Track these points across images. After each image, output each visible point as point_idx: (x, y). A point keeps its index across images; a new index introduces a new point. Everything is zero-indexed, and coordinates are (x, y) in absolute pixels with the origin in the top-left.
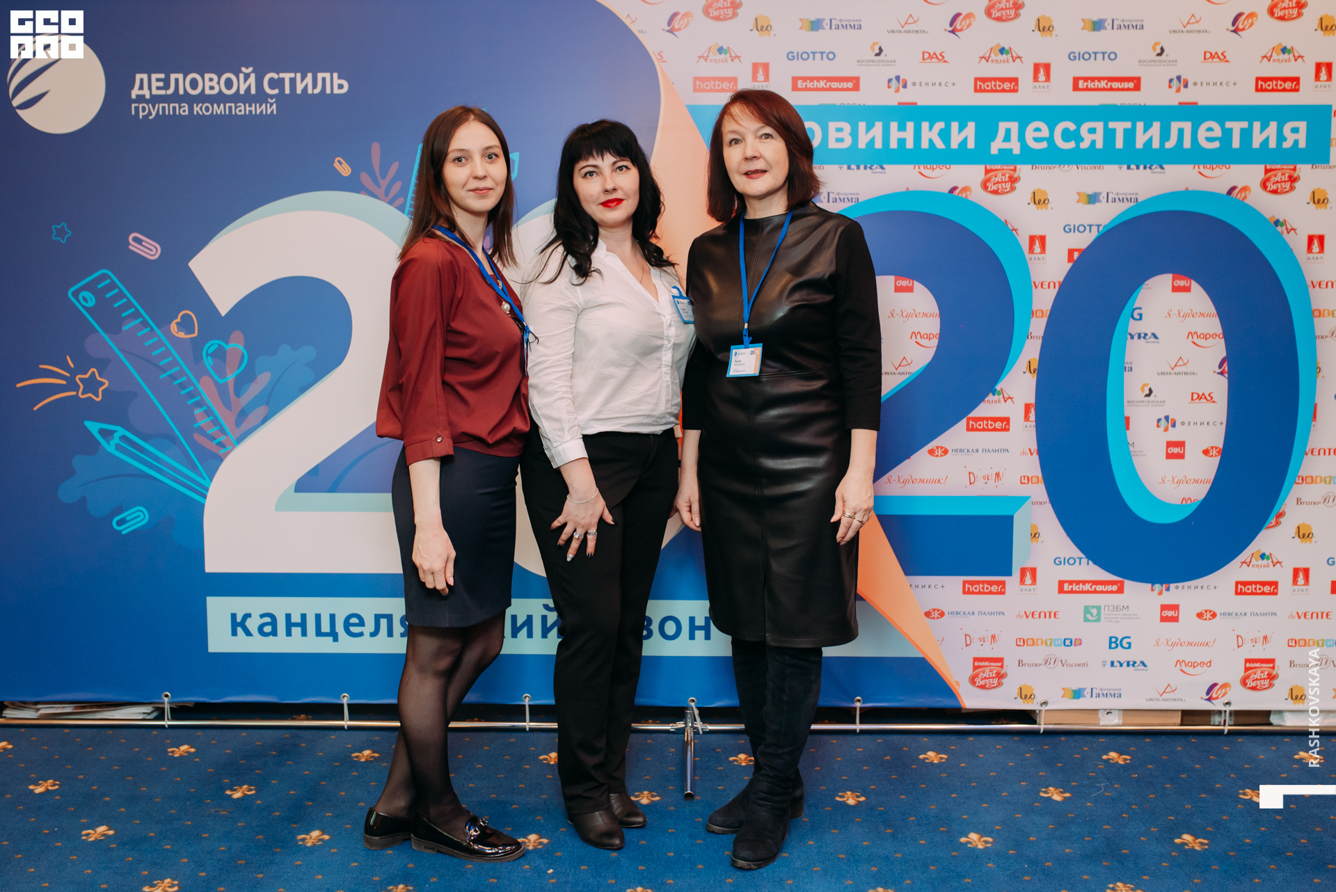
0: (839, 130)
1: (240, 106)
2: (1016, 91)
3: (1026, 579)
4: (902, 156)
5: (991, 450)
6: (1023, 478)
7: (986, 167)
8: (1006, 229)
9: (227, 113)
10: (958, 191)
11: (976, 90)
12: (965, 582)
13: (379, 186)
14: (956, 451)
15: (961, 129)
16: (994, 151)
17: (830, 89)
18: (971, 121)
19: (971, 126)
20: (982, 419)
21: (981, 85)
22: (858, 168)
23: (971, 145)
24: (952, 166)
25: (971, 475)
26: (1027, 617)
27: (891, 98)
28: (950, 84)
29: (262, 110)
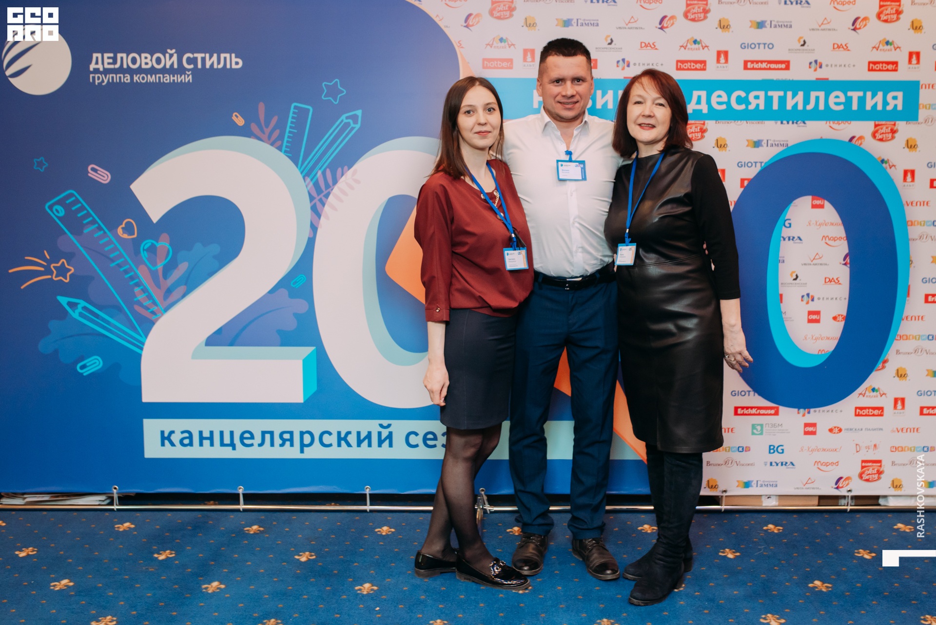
1: (167, 77)
2: (705, 69)
9: (157, 81)
11: (678, 69)
13: (264, 133)
21: (682, 65)
27: (618, 74)
29: (182, 80)
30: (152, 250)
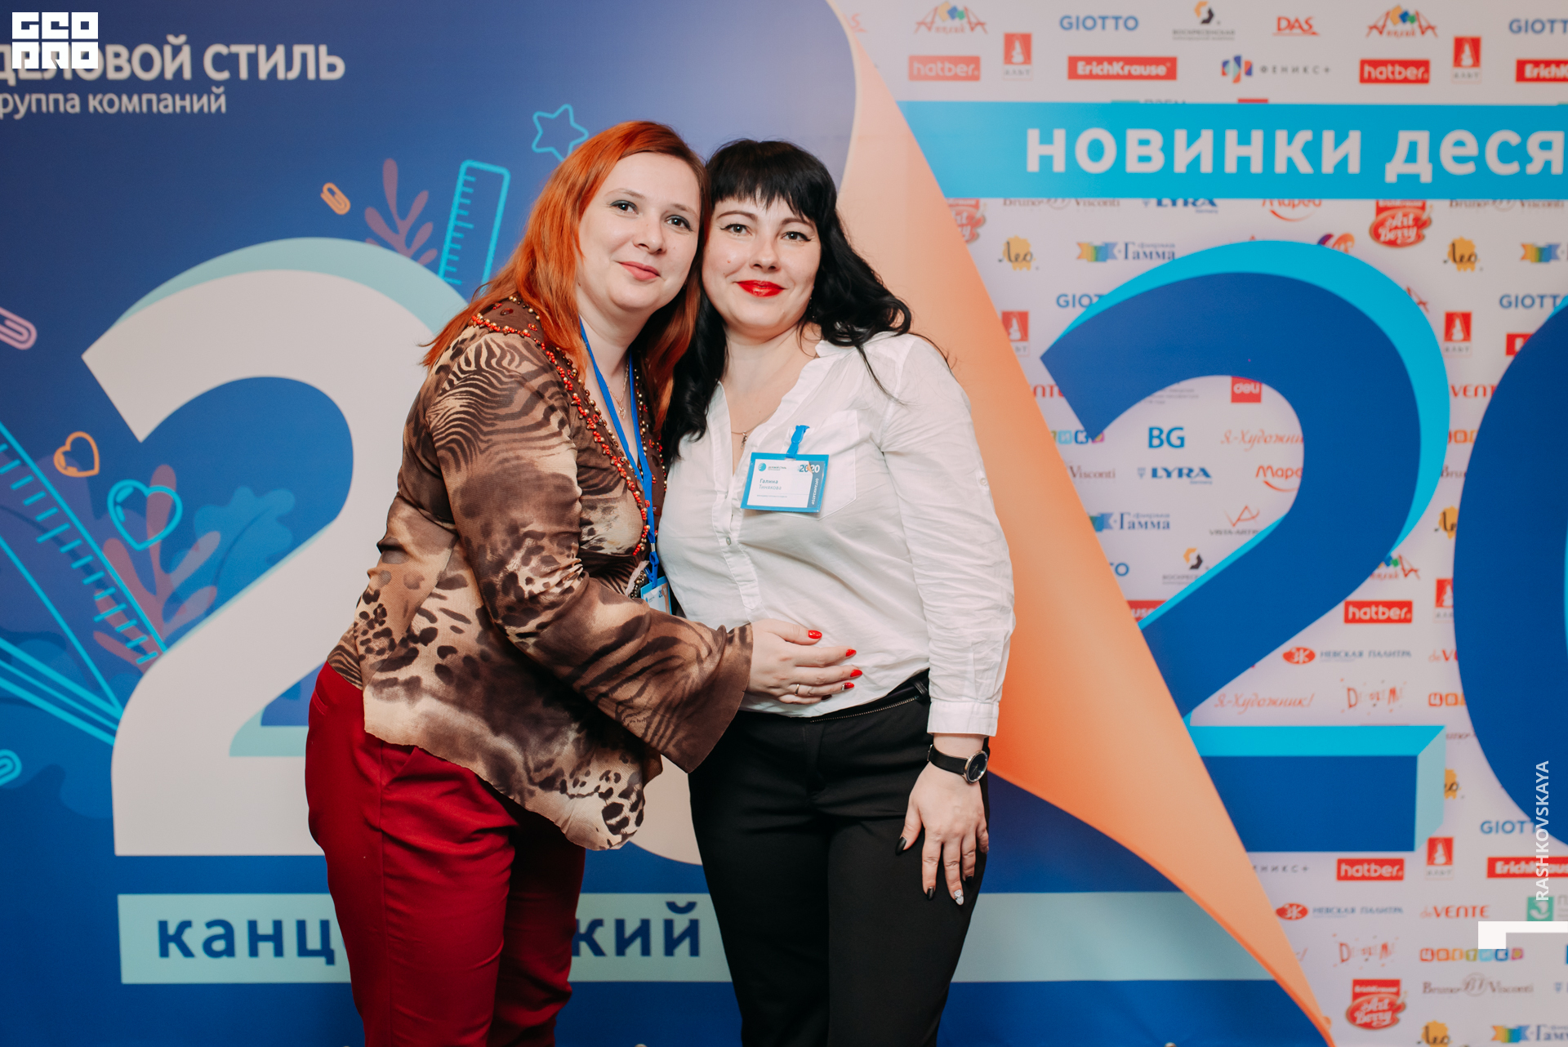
0: (1144, 142)
1: (166, 99)
2: (1425, 81)
3: (1437, 855)
4: (1244, 185)
5: (1382, 652)
6: (1432, 697)
7: (1377, 203)
8: (1409, 303)
9: (145, 110)
10: (1332, 242)
11: (1363, 80)
12: (1340, 862)
13: (394, 228)
14: (1328, 654)
15: (1339, 142)
16: (1391, 176)
17: (1130, 76)
18: (1355, 128)
19: (1354, 138)
20: (1368, 604)
21: (1371, 71)
22: (1174, 203)
23: (1354, 167)
24: (1324, 201)
25: (1352, 693)
26: (1438, 915)
27: (1227, 92)
28: (1321, 70)
29: (202, 106)
30: (136, 503)
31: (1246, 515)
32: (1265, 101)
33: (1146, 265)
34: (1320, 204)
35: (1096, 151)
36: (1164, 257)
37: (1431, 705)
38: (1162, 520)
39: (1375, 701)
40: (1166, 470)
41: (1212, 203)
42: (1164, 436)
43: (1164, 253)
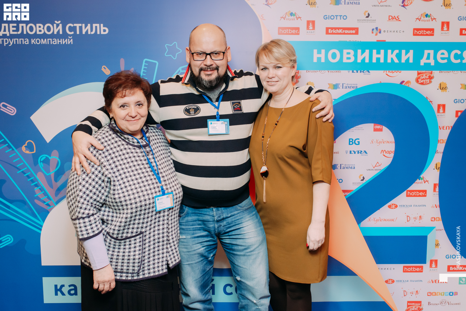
0: (348, 53)
1: (55, 40)
2: (433, 35)
3: (433, 265)
4: (378, 66)
5: (417, 205)
6: (432, 218)
7: (418, 71)
8: (427, 102)
9: (48, 43)
10: (404, 83)
11: (414, 35)
12: (404, 267)
14: (401, 206)
15: (406, 53)
16: (422, 64)
17: (344, 34)
18: (411, 49)
19: (411, 52)
20: (414, 191)
21: (417, 32)
22: (357, 72)
23: (411, 61)
24: (402, 71)
25: (408, 217)
26: (433, 282)
27: (373, 38)
28: (401, 32)
29: (66, 42)
30: (47, 162)
31: (378, 165)
32: (385, 41)
33: (348, 90)
34: (401, 72)
35: (334, 56)
36: (354, 88)
37: (431, 221)
38: (353, 166)
39: (415, 220)
40: (354, 151)
41: (369, 72)
42: (353, 141)
43: (354, 86)
